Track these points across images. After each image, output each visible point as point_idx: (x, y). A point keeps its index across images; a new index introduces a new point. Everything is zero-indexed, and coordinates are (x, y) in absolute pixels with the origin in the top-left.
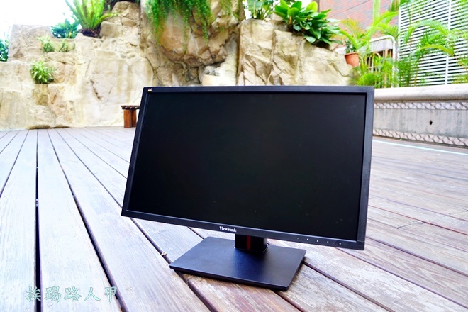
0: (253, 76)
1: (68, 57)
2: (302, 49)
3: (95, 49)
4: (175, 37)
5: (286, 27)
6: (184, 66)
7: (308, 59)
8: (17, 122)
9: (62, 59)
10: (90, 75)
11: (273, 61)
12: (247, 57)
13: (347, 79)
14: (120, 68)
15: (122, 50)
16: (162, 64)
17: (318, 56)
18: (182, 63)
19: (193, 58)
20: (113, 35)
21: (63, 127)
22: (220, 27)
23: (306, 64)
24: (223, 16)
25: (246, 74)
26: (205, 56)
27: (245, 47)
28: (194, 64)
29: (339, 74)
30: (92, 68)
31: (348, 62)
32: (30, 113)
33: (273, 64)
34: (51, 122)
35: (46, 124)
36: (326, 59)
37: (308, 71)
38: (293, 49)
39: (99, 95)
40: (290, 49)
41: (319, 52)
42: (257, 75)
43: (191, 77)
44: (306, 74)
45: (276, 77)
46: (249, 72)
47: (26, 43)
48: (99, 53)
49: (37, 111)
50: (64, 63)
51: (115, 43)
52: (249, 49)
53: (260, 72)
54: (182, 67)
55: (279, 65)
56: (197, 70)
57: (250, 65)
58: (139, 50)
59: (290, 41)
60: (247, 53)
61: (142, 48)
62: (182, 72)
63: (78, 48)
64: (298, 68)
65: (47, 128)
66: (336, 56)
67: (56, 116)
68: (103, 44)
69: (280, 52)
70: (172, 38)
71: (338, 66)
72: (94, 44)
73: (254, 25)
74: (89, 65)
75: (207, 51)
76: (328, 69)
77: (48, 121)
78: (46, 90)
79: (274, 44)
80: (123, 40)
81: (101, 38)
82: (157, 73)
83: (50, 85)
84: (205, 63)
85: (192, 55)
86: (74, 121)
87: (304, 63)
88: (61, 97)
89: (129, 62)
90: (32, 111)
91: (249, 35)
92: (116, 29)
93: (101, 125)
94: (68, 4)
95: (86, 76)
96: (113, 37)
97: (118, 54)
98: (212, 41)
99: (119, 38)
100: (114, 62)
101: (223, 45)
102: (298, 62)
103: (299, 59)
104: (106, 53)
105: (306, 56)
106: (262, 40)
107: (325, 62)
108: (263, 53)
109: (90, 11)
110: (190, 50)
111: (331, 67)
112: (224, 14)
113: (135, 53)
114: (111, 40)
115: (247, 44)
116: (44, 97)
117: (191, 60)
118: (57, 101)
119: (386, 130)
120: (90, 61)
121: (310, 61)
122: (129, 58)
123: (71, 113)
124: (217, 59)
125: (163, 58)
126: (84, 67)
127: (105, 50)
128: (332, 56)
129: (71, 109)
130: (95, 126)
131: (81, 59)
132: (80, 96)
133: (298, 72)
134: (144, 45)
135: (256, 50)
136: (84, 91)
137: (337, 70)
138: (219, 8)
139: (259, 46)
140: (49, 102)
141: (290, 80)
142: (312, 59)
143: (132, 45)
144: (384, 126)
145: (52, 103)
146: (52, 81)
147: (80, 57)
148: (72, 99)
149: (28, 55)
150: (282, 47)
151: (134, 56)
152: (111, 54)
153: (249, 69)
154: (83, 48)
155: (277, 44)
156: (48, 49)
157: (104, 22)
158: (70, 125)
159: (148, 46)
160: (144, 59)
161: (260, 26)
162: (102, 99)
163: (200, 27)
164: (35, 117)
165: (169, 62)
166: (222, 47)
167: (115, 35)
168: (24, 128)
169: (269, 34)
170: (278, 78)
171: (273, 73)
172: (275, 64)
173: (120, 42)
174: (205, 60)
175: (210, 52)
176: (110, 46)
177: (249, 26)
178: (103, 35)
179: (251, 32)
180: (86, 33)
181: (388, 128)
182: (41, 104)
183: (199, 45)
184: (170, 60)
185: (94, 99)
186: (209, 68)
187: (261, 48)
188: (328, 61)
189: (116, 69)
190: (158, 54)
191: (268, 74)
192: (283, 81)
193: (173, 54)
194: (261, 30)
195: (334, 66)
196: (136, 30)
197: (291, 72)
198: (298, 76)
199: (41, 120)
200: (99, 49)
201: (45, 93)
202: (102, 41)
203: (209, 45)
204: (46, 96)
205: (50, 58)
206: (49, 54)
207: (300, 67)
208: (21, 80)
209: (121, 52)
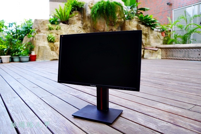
2: (149, 31)
4: (100, 25)
5: (141, 23)
8: (47, 58)
9: (57, 33)
13: (162, 41)
17: (154, 33)
20: (73, 23)
22: (118, 22)
23: (150, 36)
24: (120, 19)
31: (162, 35)
32: (51, 54)
35: (57, 58)
36: (157, 34)
40: (146, 31)
44: (150, 39)
47: (41, 26)
48: (70, 31)
49: (53, 53)
50: (57, 34)
58: (82, 29)
59: (145, 28)
61: (84, 29)
63: (62, 28)
64: (148, 37)
65: (57, 60)
66: (160, 33)
70: (99, 26)
71: (160, 37)
72: (68, 27)
73: (131, 22)
76: (157, 38)
79: (139, 29)
83: (55, 43)
90: (51, 53)
91: (129, 25)
92: (74, 21)
94: (57, 11)
96: (73, 24)
98: (113, 27)
99: (75, 25)
102: (148, 36)
103: (149, 34)
104: (72, 31)
106: (133, 27)
107: (156, 35)
109: (66, 14)
111: (158, 37)
112: (120, 18)
113: (81, 31)
114: (73, 25)
116: (53, 48)
119: (182, 57)
121: (152, 35)
122: (79, 32)
137: (160, 38)
138: (119, 16)
140: (55, 49)
141: (145, 42)
142: (152, 34)
143: (80, 27)
144: (181, 56)
145: (56, 50)
149: (42, 31)
154: (64, 29)
155: (141, 29)
156: (50, 29)
157: (70, 19)
159: (87, 28)
161: (132, 23)
163: (111, 22)
164: (53, 56)
167: (74, 24)
168: (49, 60)
169: (136, 25)
173: (76, 26)
176: (73, 28)
177: (129, 22)
178: (70, 23)
179: (130, 24)
180: (64, 23)
181: (183, 57)
182: (52, 51)
183: (109, 28)
188: (158, 35)
192: (143, 42)
194: (133, 24)
196: (80, 22)
197: (145, 39)
198: (148, 40)
199: (55, 57)
200: (69, 29)
201: (53, 46)
202: (70, 26)
203: (113, 29)
204: (53, 47)
205: (52, 33)
206: (52, 31)
207: (149, 37)
208: (44, 41)
209: (77, 30)
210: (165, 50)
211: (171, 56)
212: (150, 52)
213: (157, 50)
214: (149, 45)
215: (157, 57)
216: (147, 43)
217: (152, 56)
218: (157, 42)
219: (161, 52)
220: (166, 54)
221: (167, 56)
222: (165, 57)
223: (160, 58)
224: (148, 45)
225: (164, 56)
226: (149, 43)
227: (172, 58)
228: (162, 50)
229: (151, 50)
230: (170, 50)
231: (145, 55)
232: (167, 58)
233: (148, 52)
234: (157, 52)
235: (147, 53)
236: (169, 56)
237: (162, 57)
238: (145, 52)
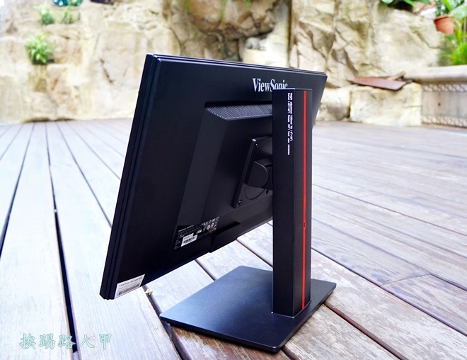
0: (310, 50)
1: (72, 31)
2: (375, 13)
3: (106, 20)
4: (206, 1)
6: (220, 38)
7: (383, 25)
8: (10, 114)
9: (65, 33)
10: (99, 53)
11: (336, 30)
12: (302, 25)
13: (436, 52)
14: (138, 42)
15: (140, 19)
16: (192, 36)
17: (397, 21)
18: (218, 35)
19: (231, 28)
21: (66, 120)
23: (381, 33)
25: (300, 47)
26: (247, 24)
27: (298, 12)
28: (233, 36)
29: (425, 45)
30: (102, 43)
31: (438, 29)
32: (25, 102)
33: (337, 34)
34: (51, 112)
35: (44, 115)
36: (407, 25)
37: (383, 42)
38: (362, 12)
39: (112, 77)
40: (359, 13)
41: (399, 16)
42: (315, 49)
43: (230, 53)
44: (380, 46)
45: (339, 50)
46: (304, 44)
47: (22, 14)
48: (111, 24)
49: (33, 100)
50: (67, 38)
51: (130, 11)
52: (304, 14)
53: (319, 44)
54: (217, 40)
55: (344, 35)
56: (237, 44)
57: (306, 35)
58: (162, 18)
60: (302, 19)
61: (165, 16)
62: (217, 46)
63: (84, 19)
64: (369, 38)
65: (46, 120)
66: (422, 21)
67: (57, 106)
68: (116, 12)
69: (345, 17)
70: (204, 3)
71: (424, 34)
72: (105, 13)
74: (97, 40)
75: (249, 19)
76: (410, 39)
77: (48, 112)
78: (44, 73)
79: (337, 7)
80: (141, 7)
81: (112, 4)
82: (185, 48)
83: (50, 67)
84: (247, 34)
85: (229, 24)
86: (80, 112)
87: (377, 31)
88: (64, 82)
89: (149, 34)
90: (28, 100)
93: (114, 116)
95: (94, 54)
96: (128, 3)
97: (135, 25)
98: (255, 5)
99: (136, 4)
100: (130, 35)
101: (271, 10)
102: (370, 31)
103: (370, 26)
104: (119, 24)
105: (381, 22)
106: (322, 2)
107: (406, 29)
108: (323, 20)
110: (227, 18)
111: (415, 36)
113: (156, 23)
114: (125, 6)
115: (301, 8)
116: (43, 83)
117: (229, 31)
118: (59, 87)
120: (99, 35)
121: (385, 29)
122: (149, 29)
123: (76, 101)
124: (263, 29)
125: (193, 29)
126: (91, 43)
127: (119, 21)
128: (416, 21)
129: (77, 97)
130: (106, 117)
131: (88, 32)
132: (86, 80)
133: (369, 44)
134: (168, 12)
135: (312, 15)
136: (92, 73)
137: (422, 39)
139: (317, 11)
140: (49, 88)
141: (358, 55)
142: (388, 25)
143: (153, 13)
145: (53, 89)
146: (52, 61)
147: (87, 29)
148: (78, 84)
149: (23, 29)
150: (348, 10)
151: (155, 27)
152: (126, 24)
153: (304, 41)
154: (90, 18)
155: (341, 6)
156: (47, 21)
158: (75, 117)
159: (173, 14)
160: (167, 31)
162: (115, 83)
165: (200, 34)
166: (269, 13)
168: (18, 122)
170: (342, 52)
171: (335, 46)
172: (339, 33)
173: (138, 9)
174: (247, 30)
175: (253, 20)
176: (125, 15)
182: (39, 91)
183: (239, 10)
184: (202, 31)
185: (104, 83)
186: (252, 41)
187: (319, 13)
188: (411, 28)
189: (132, 44)
190: (185, 24)
191: (329, 47)
192: (350, 56)
193: (204, 23)
195: (419, 35)
197: (360, 43)
198: (370, 49)
199: (39, 111)
200: (111, 19)
201: (44, 77)
202: (114, 9)
203: (252, 11)
204: (45, 80)
205: (49, 33)
206: (50, 27)
207: (373, 36)
208: (14, 61)
209: (139, 22)
210: (434, 91)
211: (454, 113)
212: (373, 96)
213: (401, 89)
214: (376, 70)
215: (398, 116)
216: (368, 62)
217: (380, 114)
218: (408, 56)
219: (422, 98)
220: (439, 104)
221: (441, 115)
222: (435, 120)
223: (418, 122)
224: (371, 69)
225: (432, 112)
226: (377, 61)
227: (457, 123)
228: (426, 88)
229: (375, 87)
230: (450, 87)
231: (352, 108)
232: (440, 124)
233: (366, 96)
234: (401, 95)
235: (362, 98)
236: (449, 115)
237: (425, 120)
238: (354, 95)
